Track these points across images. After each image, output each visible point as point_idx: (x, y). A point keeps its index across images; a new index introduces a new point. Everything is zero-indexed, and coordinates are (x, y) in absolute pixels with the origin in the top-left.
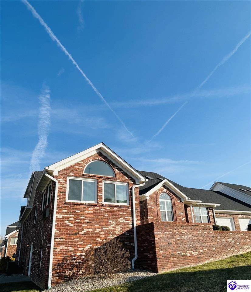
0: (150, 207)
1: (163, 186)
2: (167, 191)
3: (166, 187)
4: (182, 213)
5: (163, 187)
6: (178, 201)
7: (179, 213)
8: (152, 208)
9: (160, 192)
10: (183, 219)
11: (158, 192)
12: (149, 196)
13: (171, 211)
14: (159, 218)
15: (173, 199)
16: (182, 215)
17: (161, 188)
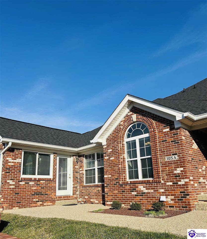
0: (108, 158)
1: (131, 110)
2: (140, 117)
3: (137, 109)
4: (173, 157)
6: (164, 131)
7: (166, 157)
8: (111, 159)
9: (126, 124)
10: (176, 170)
11: (122, 127)
12: (107, 140)
13: (150, 157)
14: (122, 175)
15: (152, 130)
16: (175, 162)
17: (127, 116)
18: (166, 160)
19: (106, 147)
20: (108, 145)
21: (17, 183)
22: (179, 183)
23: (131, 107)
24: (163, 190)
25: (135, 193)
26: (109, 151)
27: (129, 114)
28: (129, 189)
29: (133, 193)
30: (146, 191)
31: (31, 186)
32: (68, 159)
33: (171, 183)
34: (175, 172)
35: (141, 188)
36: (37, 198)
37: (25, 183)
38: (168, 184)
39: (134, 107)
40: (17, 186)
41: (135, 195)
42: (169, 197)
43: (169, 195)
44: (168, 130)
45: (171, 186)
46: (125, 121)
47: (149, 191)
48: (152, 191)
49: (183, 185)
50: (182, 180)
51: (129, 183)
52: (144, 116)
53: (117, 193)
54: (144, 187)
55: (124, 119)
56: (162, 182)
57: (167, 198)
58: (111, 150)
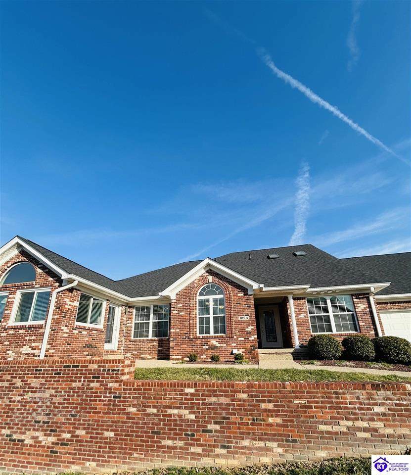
0: (177, 312)
1: (207, 272)
2: (216, 279)
3: (213, 272)
4: (246, 317)
5: (207, 274)
6: (239, 295)
7: (239, 317)
8: (181, 313)
9: (201, 283)
10: (248, 328)
11: (196, 285)
12: (177, 294)
13: (223, 315)
14: (193, 330)
15: (228, 292)
16: (247, 322)
17: (202, 275)
18: (239, 319)
19: (175, 301)
20: (178, 300)
21: (71, 331)
22: (250, 339)
23: (207, 269)
24: (235, 345)
25: (207, 347)
26: (178, 305)
27: (204, 275)
28: (200, 344)
29: (204, 347)
30: (219, 345)
31: (83, 337)
32: (116, 308)
33: (243, 339)
34: (247, 330)
35: (214, 342)
36: (87, 351)
37: (79, 332)
38: (240, 339)
39: (210, 269)
40: (71, 335)
41: (207, 349)
42: (240, 350)
43: (240, 349)
44: (242, 295)
45: (242, 341)
46: (199, 280)
47: (222, 345)
48: (225, 345)
49: (253, 340)
50: (252, 336)
51: (201, 337)
52: (221, 279)
53: (185, 348)
54: (216, 342)
55: (198, 278)
56: (235, 337)
57: (238, 351)
58: (181, 305)
